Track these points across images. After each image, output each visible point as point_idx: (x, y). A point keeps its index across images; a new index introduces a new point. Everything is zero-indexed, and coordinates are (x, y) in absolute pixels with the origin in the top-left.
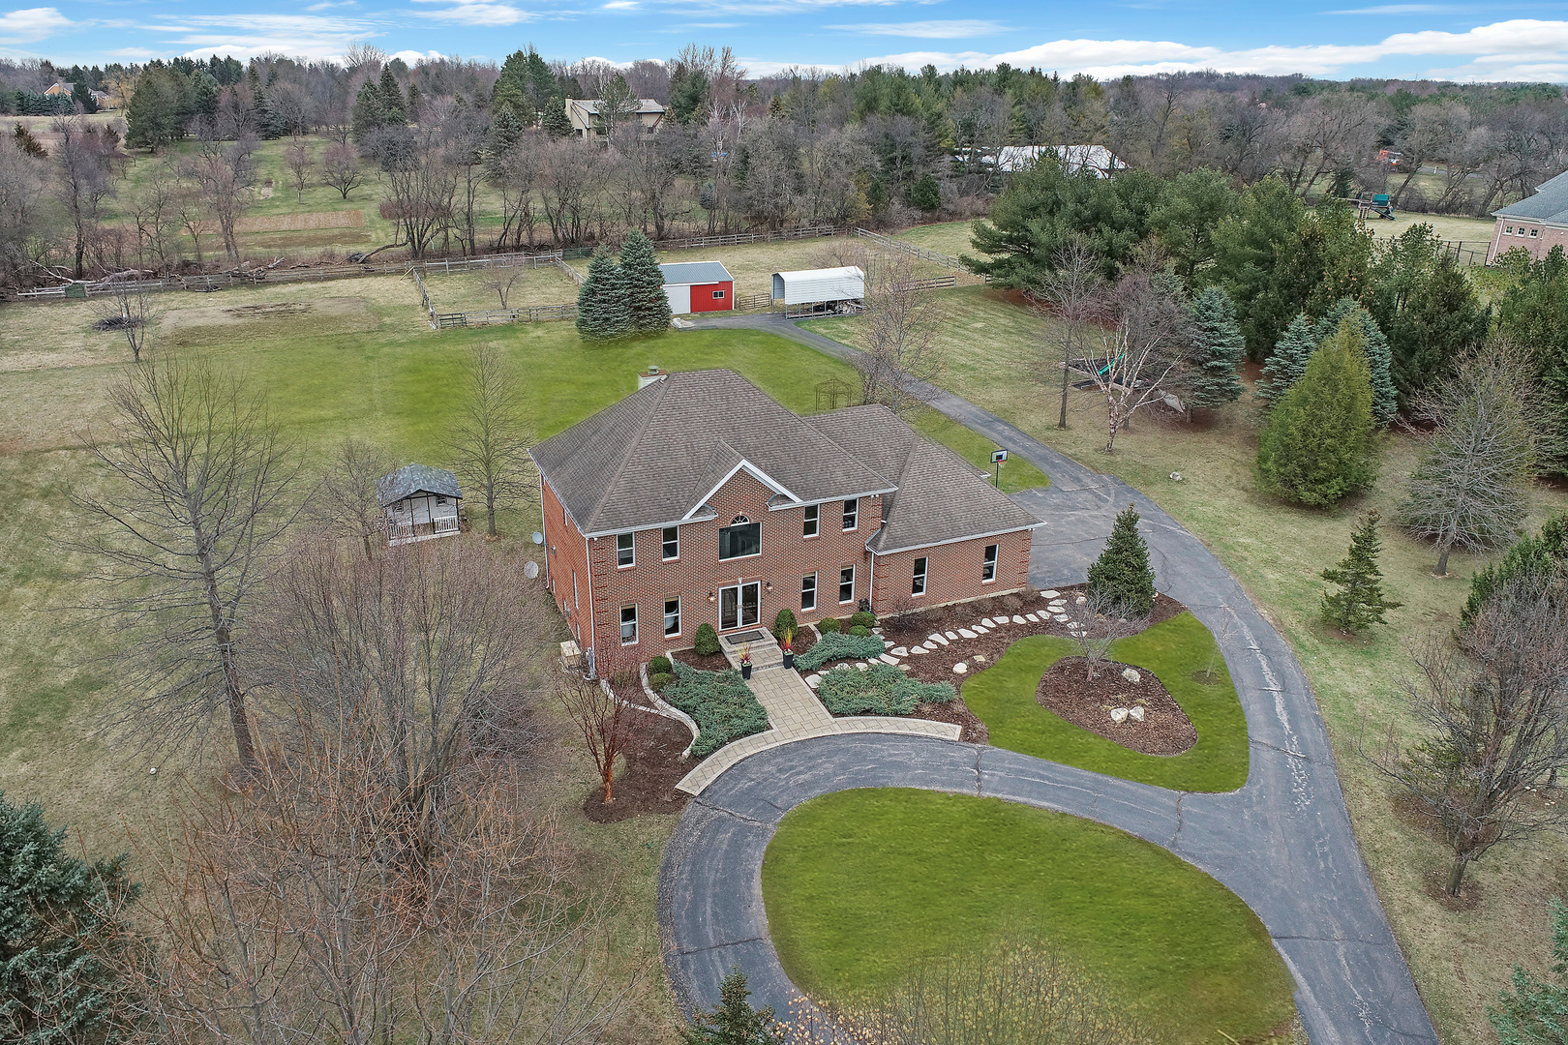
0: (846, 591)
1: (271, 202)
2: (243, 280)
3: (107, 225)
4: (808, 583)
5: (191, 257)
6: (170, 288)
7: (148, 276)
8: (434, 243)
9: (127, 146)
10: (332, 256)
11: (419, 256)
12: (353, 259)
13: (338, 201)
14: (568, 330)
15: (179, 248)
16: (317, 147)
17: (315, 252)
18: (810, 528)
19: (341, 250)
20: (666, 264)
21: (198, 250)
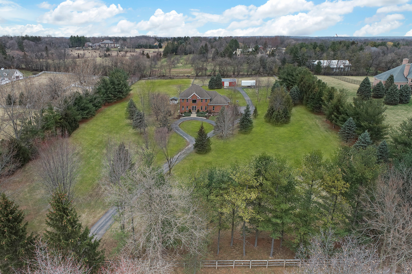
0: (206, 109)
1: (180, 67)
2: (171, 78)
3: (155, 69)
4: (202, 107)
5: (165, 75)
6: (161, 79)
7: (158, 77)
8: (200, 74)
9: (162, 56)
10: (184, 76)
11: (197, 76)
12: (187, 76)
13: (191, 67)
14: (208, 87)
15: (163, 73)
16: (191, 56)
17: (182, 75)
18: (202, 101)
19: (186, 75)
20: (223, 80)
21: (166, 74)
